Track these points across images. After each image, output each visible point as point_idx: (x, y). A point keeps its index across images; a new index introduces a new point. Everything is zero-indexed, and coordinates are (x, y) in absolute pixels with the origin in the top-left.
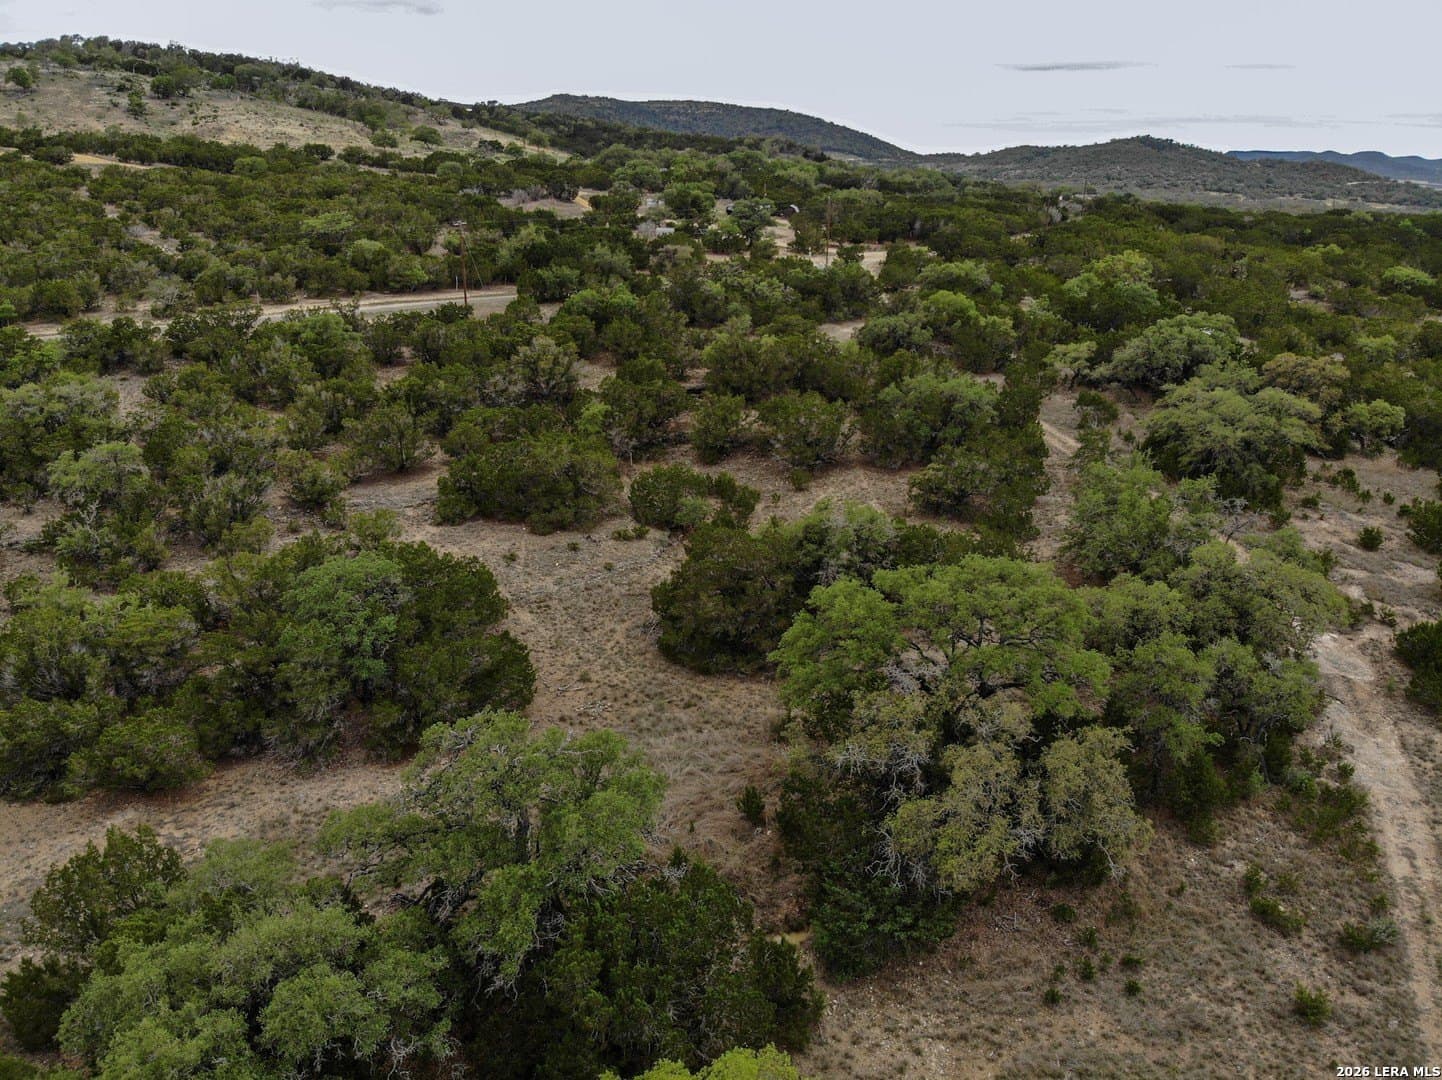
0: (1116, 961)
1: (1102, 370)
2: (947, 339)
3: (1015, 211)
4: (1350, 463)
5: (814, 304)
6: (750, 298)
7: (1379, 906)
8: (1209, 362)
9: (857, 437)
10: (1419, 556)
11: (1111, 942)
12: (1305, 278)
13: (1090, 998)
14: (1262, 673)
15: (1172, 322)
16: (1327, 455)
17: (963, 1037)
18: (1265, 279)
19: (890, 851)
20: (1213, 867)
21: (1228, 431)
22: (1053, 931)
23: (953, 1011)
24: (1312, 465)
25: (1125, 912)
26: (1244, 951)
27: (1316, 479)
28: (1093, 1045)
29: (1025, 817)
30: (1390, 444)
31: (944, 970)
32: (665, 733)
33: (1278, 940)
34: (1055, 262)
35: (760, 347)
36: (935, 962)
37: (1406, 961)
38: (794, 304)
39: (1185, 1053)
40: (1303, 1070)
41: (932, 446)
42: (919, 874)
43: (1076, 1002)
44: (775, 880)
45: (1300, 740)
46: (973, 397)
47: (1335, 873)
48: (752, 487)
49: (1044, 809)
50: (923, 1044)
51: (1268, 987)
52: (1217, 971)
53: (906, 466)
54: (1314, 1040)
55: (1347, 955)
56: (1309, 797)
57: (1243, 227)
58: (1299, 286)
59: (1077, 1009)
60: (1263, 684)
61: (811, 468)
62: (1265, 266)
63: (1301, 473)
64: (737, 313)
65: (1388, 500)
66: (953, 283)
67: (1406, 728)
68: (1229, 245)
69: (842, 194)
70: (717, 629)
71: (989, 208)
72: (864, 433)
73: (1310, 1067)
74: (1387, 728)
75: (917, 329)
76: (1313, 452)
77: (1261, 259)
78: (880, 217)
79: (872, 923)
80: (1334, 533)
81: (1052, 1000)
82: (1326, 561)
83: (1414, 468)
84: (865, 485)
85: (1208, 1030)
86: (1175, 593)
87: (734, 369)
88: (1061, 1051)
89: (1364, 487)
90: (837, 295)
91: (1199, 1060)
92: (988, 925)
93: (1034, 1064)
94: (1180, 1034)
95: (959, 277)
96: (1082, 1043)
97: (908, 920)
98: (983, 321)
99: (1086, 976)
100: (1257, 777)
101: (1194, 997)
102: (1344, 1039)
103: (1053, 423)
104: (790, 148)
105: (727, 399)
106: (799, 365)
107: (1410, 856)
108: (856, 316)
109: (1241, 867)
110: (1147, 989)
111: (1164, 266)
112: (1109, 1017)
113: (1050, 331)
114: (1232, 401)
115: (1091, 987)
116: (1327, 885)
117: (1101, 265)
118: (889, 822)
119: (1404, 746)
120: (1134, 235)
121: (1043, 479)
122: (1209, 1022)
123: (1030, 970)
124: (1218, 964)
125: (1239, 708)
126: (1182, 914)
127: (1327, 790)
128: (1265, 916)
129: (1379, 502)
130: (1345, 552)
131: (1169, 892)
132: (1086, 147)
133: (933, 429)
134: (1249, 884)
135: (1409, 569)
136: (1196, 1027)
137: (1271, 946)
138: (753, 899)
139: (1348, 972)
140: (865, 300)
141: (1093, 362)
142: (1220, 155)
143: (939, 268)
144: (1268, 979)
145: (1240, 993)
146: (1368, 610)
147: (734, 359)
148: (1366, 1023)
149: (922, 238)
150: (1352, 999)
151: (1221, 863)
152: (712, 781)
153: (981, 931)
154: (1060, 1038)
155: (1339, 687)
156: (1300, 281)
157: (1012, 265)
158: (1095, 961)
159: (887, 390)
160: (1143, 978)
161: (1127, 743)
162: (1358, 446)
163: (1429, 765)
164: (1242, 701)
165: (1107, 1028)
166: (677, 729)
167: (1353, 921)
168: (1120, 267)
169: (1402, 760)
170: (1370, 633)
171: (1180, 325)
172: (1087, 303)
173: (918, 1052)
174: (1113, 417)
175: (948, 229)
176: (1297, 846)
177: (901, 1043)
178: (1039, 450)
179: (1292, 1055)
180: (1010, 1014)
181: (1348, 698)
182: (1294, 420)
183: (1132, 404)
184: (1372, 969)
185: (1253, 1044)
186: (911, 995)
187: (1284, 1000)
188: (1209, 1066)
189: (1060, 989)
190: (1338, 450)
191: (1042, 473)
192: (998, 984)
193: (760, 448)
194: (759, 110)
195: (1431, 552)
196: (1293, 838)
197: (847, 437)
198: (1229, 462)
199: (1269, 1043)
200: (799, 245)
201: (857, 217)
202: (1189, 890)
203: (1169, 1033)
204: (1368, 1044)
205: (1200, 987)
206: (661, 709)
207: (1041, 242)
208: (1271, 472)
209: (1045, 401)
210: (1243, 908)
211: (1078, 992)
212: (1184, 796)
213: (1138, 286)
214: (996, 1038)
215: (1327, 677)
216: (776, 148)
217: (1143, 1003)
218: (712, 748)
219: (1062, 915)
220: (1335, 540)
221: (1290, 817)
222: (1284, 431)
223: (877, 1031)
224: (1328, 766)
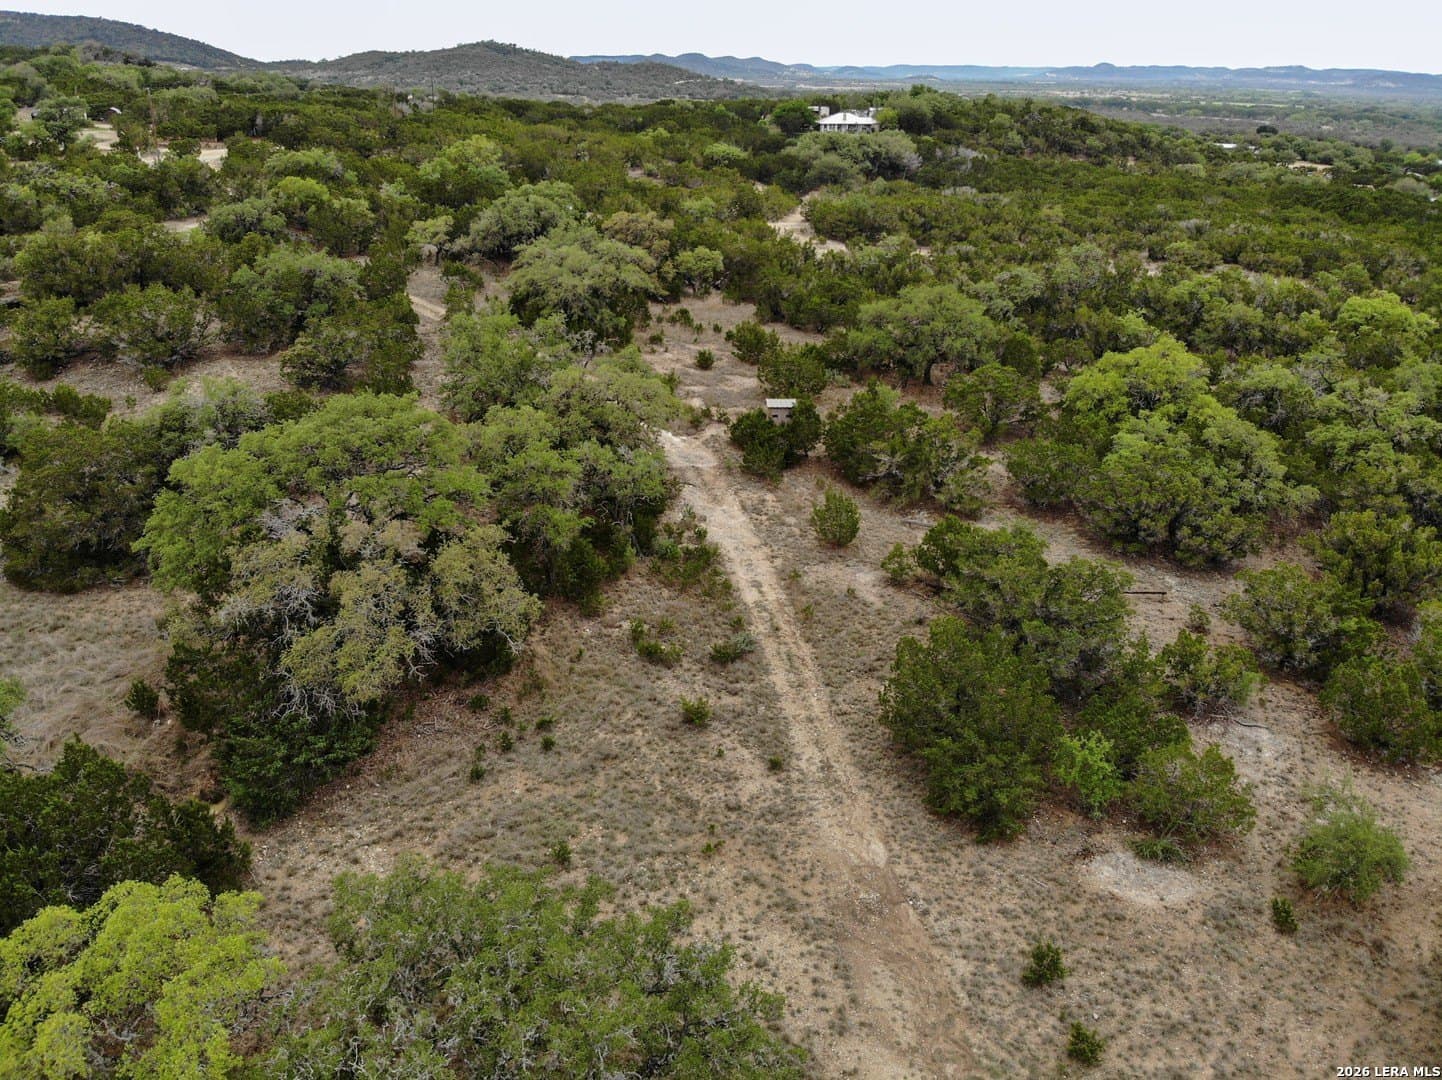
0: (531, 728)
1: (461, 243)
2: (304, 226)
3: (364, 107)
4: (685, 304)
5: (147, 200)
6: (67, 199)
7: (738, 625)
8: (555, 226)
9: (215, 326)
10: (745, 368)
11: (525, 713)
12: (638, 158)
13: (513, 764)
14: (620, 464)
15: (519, 192)
16: (666, 300)
17: (398, 834)
18: (605, 159)
19: (294, 686)
20: (605, 631)
21: (576, 281)
22: (472, 721)
23: (386, 816)
24: (655, 309)
25: (536, 686)
26: (638, 687)
27: (660, 320)
28: (519, 800)
29: (420, 619)
30: (717, 288)
31: (372, 785)
32: (31, 660)
33: (665, 672)
34: (408, 152)
35: (84, 244)
36: (362, 781)
37: (765, 662)
38: (125, 201)
39: (600, 782)
40: (698, 764)
41: (299, 325)
42: (326, 700)
43: (500, 771)
44: (184, 763)
45: (664, 519)
46: (333, 271)
47: (701, 610)
48: (99, 395)
49: (439, 609)
50: (359, 853)
51: (661, 710)
52: (618, 709)
53: (274, 348)
54: (702, 739)
55: (718, 667)
56: (674, 558)
57: (584, 118)
58: (634, 166)
59: (501, 778)
60: (620, 472)
61: (168, 366)
62: (604, 149)
63: (647, 317)
64: (53, 216)
65: (717, 329)
66: (302, 171)
67: (744, 495)
68: (572, 133)
69: (170, 93)
70: (73, 541)
71: (335, 104)
72: (223, 320)
73: (704, 761)
74: (730, 498)
75: (267, 214)
76: (654, 298)
77: (600, 143)
78: (215, 114)
79: (287, 759)
80: (678, 361)
81: (477, 776)
82: (671, 381)
83: (737, 302)
84: (234, 374)
85: (616, 757)
86: (541, 413)
87: (56, 271)
88: (491, 815)
89: (696, 322)
90: (173, 190)
91: (613, 782)
92: (408, 734)
93: (468, 834)
94: (593, 767)
95: (307, 166)
96: (510, 802)
97: (322, 745)
98: (336, 204)
99: (506, 747)
100: (630, 551)
101: (602, 735)
102: (726, 732)
103: (424, 296)
104: (107, 54)
105: (52, 302)
106: (137, 260)
107: (757, 585)
108: (200, 211)
109: (626, 625)
110: (562, 742)
111: (513, 152)
112: (531, 774)
113: (409, 212)
114: (576, 255)
115: (513, 756)
116: (696, 621)
117: (452, 151)
118: (285, 660)
119: (744, 508)
120: (483, 125)
121: (416, 344)
122: (616, 750)
123: (454, 760)
124: (618, 704)
125: (607, 499)
126: (583, 674)
127: (688, 552)
128: (652, 656)
129: (711, 332)
130: (687, 374)
131: (571, 661)
132: (434, 52)
133: (298, 308)
134: (636, 635)
135: (738, 380)
136: (606, 758)
137: (658, 678)
138: (163, 787)
139: (721, 681)
140: (208, 194)
141: (452, 235)
142: (560, 59)
143: (285, 158)
144: (659, 704)
145: (639, 721)
146: (707, 414)
147: (54, 260)
148: (740, 714)
149: (264, 133)
150: (728, 700)
151: (611, 627)
152: (94, 692)
153: (404, 743)
154: (488, 804)
155: (690, 475)
156: (635, 162)
157: (367, 157)
158: (513, 733)
159: (239, 272)
160: (556, 735)
161: (508, 536)
162: (691, 291)
163: (764, 518)
164: (608, 492)
165: (530, 784)
166: (46, 654)
167: (720, 642)
168: (470, 151)
169: (743, 518)
170: (713, 430)
171: (526, 194)
172: (441, 184)
173: (356, 861)
174: (479, 285)
175: (290, 121)
176: (670, 598)
177: (337, 859)
178: (409, 318)
179: (687, 755)
180: (440, 801)
181: (698, 482)
182: (631, 267)
183: (497, 273)
184: (739, 674)
185: (654, 757)
186: (341, 817)
187: (675, 715)
188: (621, 785)
189: (484, 765)
190: (674, 296)
191: (416, 339)
192: (425, 780)
193: (105, 353)
194: (66, 18)
195: (753, 364)
196: (666, 593)
197: (204, 326)
198: (583, 310)
199: (667, 752)
200: (125, 144)
201: (190, 114)
202: (586, 654)
203: (584, 770)
204: (745, 731)
205: (606, 726)
206: (21, 637)
207: (392, 133)
208: (619, 315)
209: (413, 276)
210: (633, 656)
211: (502, 763)
212: (571, 578)
213: (490, 168)
214: (430, 824)
215: (680, 469)
216: (90, 55)
217: (559, 753)
218: (90, 662)
219: (478, 705)
220: (678, 366)
221: (661, 577)
222: (623, 276)
223: (312, 857)
224: (686, 534)
